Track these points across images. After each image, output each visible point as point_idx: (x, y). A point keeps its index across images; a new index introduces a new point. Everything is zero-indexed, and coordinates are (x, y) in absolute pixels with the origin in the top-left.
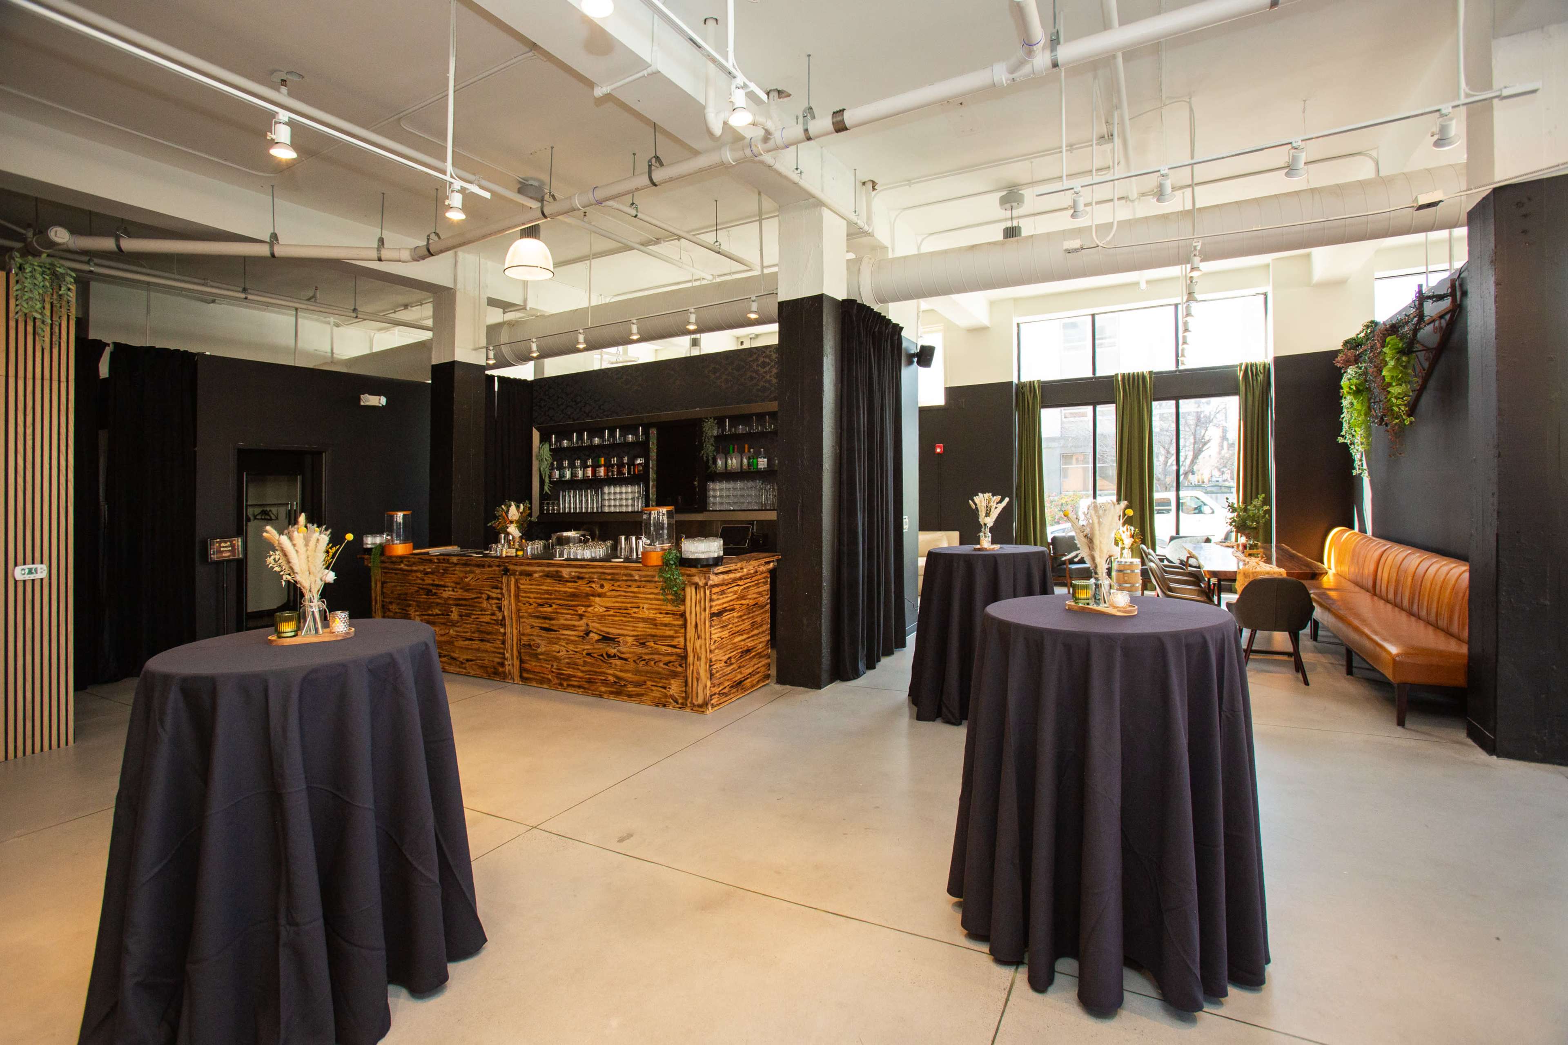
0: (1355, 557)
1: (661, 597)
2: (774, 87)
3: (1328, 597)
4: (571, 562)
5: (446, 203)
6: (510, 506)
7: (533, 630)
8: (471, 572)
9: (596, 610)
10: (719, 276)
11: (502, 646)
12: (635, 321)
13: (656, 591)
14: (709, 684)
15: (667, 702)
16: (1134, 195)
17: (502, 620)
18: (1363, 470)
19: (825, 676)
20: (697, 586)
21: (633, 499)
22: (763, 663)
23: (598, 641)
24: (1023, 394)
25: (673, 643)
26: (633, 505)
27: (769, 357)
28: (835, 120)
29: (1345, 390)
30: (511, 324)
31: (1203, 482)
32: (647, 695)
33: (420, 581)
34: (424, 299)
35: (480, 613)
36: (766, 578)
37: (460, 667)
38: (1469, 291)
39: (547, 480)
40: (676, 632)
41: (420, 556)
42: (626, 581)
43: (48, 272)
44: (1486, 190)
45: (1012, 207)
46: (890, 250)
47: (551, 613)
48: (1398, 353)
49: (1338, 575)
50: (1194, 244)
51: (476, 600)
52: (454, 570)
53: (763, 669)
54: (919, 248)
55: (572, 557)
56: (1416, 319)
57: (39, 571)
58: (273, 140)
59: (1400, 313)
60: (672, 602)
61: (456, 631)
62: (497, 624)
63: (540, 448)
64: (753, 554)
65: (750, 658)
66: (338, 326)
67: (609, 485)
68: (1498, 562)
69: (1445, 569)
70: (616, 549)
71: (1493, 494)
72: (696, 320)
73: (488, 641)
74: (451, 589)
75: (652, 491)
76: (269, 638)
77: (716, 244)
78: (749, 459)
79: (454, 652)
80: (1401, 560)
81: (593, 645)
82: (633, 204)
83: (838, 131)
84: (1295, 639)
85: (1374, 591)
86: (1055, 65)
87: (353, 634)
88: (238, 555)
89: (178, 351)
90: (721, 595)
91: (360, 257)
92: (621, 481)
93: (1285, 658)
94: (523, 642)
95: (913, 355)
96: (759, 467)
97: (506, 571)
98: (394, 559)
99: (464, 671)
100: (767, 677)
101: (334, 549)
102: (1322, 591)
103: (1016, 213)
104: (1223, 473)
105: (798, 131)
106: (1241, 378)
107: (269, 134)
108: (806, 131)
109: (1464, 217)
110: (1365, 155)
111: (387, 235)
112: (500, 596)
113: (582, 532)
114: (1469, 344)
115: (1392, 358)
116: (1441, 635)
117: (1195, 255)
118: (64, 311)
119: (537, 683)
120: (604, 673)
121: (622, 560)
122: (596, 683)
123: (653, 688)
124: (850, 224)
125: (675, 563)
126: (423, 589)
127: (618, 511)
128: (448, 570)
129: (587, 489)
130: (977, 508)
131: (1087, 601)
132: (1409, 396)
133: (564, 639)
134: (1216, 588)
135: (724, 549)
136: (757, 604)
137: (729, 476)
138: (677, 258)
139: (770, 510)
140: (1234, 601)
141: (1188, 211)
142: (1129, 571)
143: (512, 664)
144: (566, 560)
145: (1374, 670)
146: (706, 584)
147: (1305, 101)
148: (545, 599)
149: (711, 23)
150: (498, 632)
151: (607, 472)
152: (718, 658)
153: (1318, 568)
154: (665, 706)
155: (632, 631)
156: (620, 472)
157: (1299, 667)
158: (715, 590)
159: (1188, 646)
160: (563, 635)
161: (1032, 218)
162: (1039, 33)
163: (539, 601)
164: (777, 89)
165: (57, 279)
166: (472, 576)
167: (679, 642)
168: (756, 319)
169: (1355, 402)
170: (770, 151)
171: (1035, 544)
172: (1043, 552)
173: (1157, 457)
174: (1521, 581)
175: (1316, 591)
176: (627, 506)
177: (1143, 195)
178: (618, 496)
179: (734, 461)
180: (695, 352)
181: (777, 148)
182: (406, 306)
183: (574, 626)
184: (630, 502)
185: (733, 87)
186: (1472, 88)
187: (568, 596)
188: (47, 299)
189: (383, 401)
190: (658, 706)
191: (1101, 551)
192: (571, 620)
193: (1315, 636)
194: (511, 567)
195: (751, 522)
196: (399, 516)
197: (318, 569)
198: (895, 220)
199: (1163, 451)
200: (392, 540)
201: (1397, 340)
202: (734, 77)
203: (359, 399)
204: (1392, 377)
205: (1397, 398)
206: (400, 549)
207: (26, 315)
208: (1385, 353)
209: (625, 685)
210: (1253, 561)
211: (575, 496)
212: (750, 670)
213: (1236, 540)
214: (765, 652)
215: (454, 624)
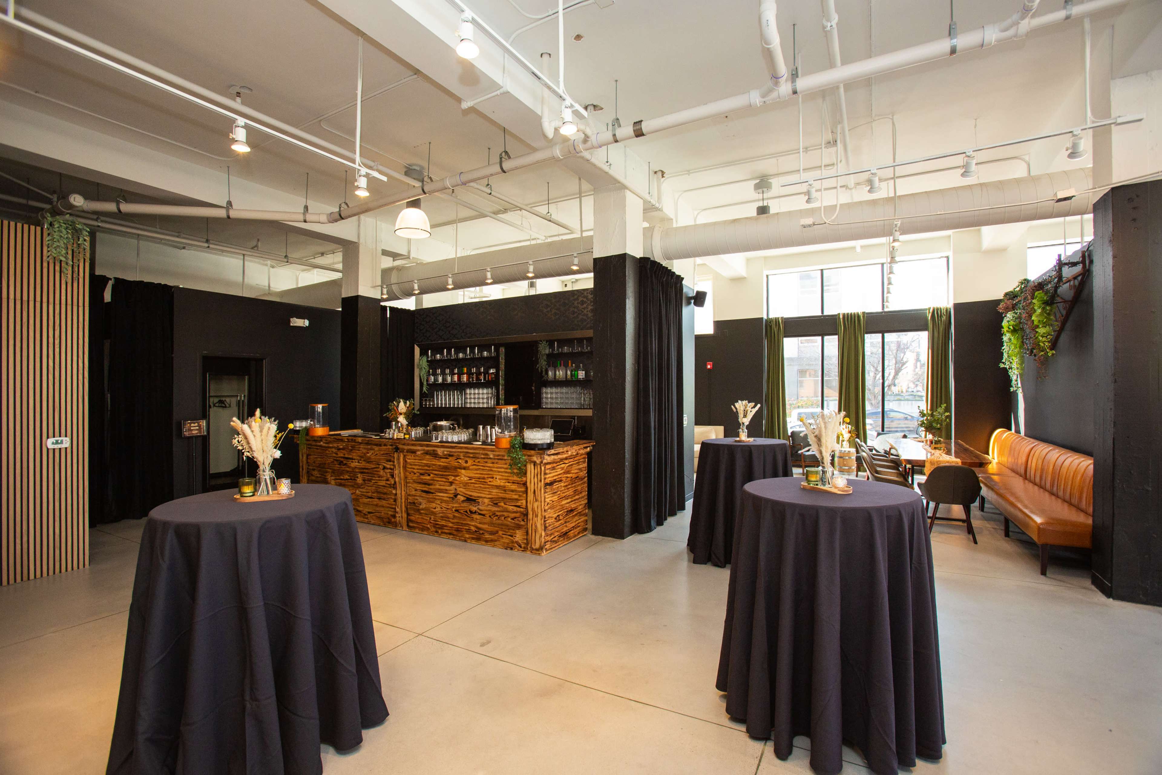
0: (1012, 451)
1: (509, 471)
2: (591, 103)
3: (992, 480)
4: (444, 444)
5: (356, 184)
6: (400, 402)
7: (416, 492)
8: (372, 449)
9: (462, 479)
10: (550, 237)
11: (394, 503)
12: (489, 270)
13: (505, 466)
14: (543, 534)
15: (514, 546)
16: (851, 184)
17: (394, 485)
18: (1018, 388)
19: (627, 530)
20: (535, 463)
21: (487, 398)
22: (582, 520)
23: (463, 501)
24: (771, 327)
25: (518, 504)
26: (488, 403)
27: (586, 297)
28: (635, 128)
29: (1005, 329)
30: (399, 269)
31: (902, 392)
32: (499, 541)
33: (334, 455)
34: (335, 249)
35: (378, 479)
36: (584, 458)
37: (364, 518)
38: (1094, 261)
39: (425, 383)
40: (520, 496)
41: (335, 437)
42: (484, 458)
43: (71, 227)
44: (1107, 189)
45: (763, 191)
46: (674, 220)
47: (429, 480)
48: (1043, 304)
49: (999, 463)
50: (896, 223)
51: (376, 469)
52: (360, 448)
53: (582, 524)
54: (695, 221)
55: (444, 440)
56: (1056, 280)
57: (64, 442)
58: (233, 139)
59: (1045, 274)
60: (517, 474)
61: (361, 492)
62: (391, 487)
63: (420, 360)
64: (575, 441)
65: (573, 516)
66: (273, 267)
67: (470, 388)
68: (1114, 459)
69: (1077, 462)
70: (476, 435)
71: (1111, 409)
72: (534, 270)
73: (384, 499)
74: (357, 461)
75: (502, 392)
76: (235, 496)
77: (548, 214)
78: (571, 371)
79: (359, 506)
80: (1044, 454)
81: (460, 504)
82: (488, 185)
83: (637, 136)
84: (967, 510)
85: (1025, 476)
86: (795, 92)
87: (293, 495)
88: (204, 433)
89: (160, 284)
90: (552, 470)
91: (292, 219)
92: (478, 385)
93: (960, 523)
94: (409, 501)
95: (691, 298)
96: (579, 377)
97: (397, 449)
98: (316, 439)
99: (367, 520)
100: (585, 529)
101: (280, 435)
102: (988, 475)
103: (766, 196)
104: (917, 385)
105: (609, 136)
106: (929, 318)
107: (231, 134)
108: (614, 135)
109: (1091, 207)
110: (1020, 159)
111: (310, 203)
112: (392, 467)
113: (452, 422)
114: (1094, 299)
115: (1039, 307)
116: (1074, 510)
117: (896, 231)
118: (81, 256)
119: (419, 530)
120: (468, 524)
121: (480, 443)
122: (462, 531)
123: (504, 536)
124: (645, 202)
125: (519, 447)
126: (337, 460)
127: (477, 406)
128: (354, 447)
129: (454, 390)
130: (737, 411)
131: (817, 483)
132: (1051, 335)
133: (439, 499)
134: (910, 471)
135: (555, 436)
136: (578, 477)
137: (556, 383)
138: (520, 223)
139: (587, 409)
140: (923, 482)
141: (891, 198)
142: (847, 458)
143: (401, 516)
144: (440, 442)
145: (1024, 533)
146: (542, 462)
147: (976, 120)
148: (424, 470)
149: (545, 57)
150: (391, 493)
151: (468, 379)
152: (550, 515)
153: (985, 458)
154: (512, 549)
155: (488, 494)
156: (478, 379)
157: (970, 530)
158: (548, 466)
159: (888, 517)
160: (438, 496)
161: (778, 200)
162: (783, 69)
163: (421, 471)
164: (593, 104)
165: (76, 233)
166: (372, 452)
167: (522, 503)
168: (577, 270)
169: (1012, 338)
170: (588, 149)
171: (779, 438)
172: (784, 444)
173: (869, 373)
174: (1131, 473)
175: (983, 475)
176: (483, 403)
177: (858, 184)
178: (477, 396)
179: (561, 372)
180: (532, 292)
181: (593, 147)
182: (322, 254)
183: (446, 490)
184: (485, 401)
185: (563, 107)
186: (1095, 117)
187: (442, 469)
188: (70, 247)
189: (307, 323)
190: (506, 549)
191: (826, 447)
192: (444, 486)
193: (982, 508)
194: (401, 446)
195: (573, 417)
196: (320, 407)
197: (269, 449)
198: (678, 199)
199: (872, 369)
200: (315, 425)
201: (1043, 295)
202: (564, 100)
203: (289, 322)
204: (1039, 321)
205: (1043, 337)
206: (320, 431)
207: (55, 258)
208: (1034, 304)
209: (483, 533)
210: (937, 453)
211: (445, 395)
212: (573, 525)
213: (926, 437)
214: (584, 512)
215: (359, 486)
